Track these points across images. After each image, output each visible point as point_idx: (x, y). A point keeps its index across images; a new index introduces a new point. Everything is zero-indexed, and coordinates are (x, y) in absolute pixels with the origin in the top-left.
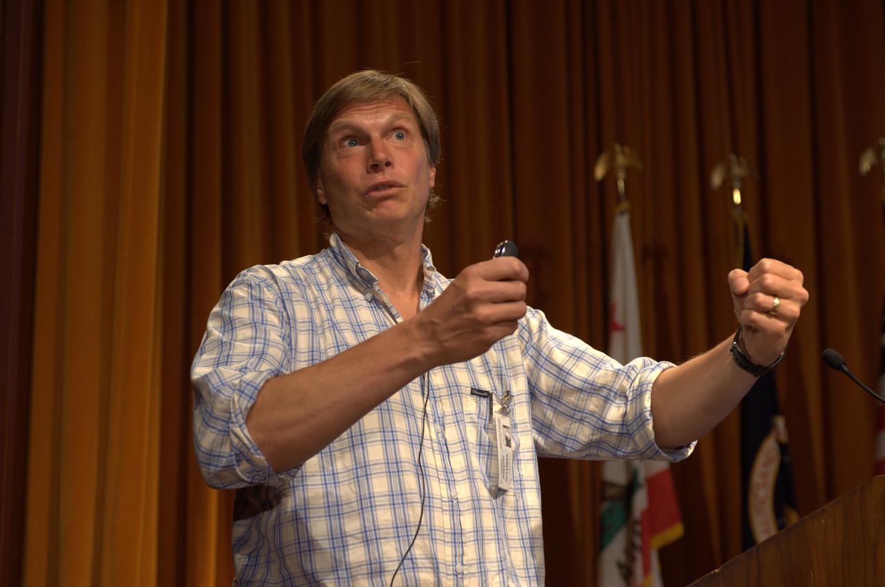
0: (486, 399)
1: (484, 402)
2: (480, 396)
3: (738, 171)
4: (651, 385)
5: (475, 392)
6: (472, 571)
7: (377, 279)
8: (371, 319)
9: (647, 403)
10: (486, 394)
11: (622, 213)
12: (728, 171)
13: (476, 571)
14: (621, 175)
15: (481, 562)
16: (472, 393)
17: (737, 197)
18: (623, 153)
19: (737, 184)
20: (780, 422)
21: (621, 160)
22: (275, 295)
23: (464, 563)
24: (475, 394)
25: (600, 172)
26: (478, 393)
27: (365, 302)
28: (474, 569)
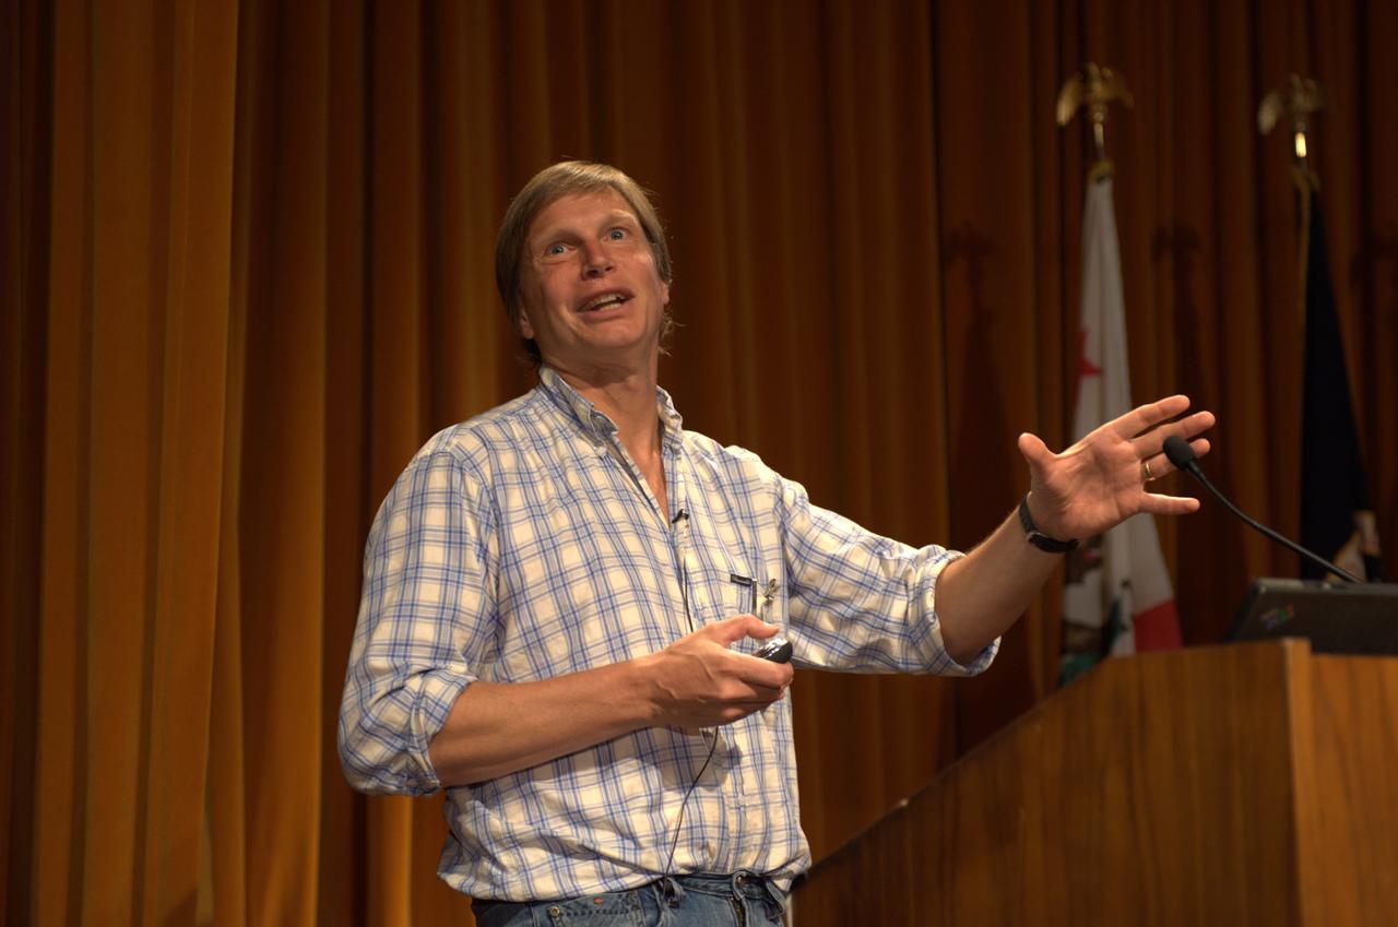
0: (748, 590)
1: (746, 591)
2: (742, 584)
3: (1303, 102)
4: (934, 581)
5: (735, 579)
6: (754, 803)
7: (617, 427)
8: (608, 483)
9: (930, 603)
10: (747, 583)
11: (1100, 180)
12: (1287, 102)
13: (759, 802)
14: (1099, 116)
15: (763, 791)
16: (732, 581)
17: (1301, 147)
18: (1103, 79)
19: (1301, 125)
20: (1367, 522)
21: (1099, 90)
22: (480, 484)
23: (745, 793)
24: (735, 582)
25: (1065, 112)
26: (737, 580)
27: (596, 460)
28: (757, 800)
